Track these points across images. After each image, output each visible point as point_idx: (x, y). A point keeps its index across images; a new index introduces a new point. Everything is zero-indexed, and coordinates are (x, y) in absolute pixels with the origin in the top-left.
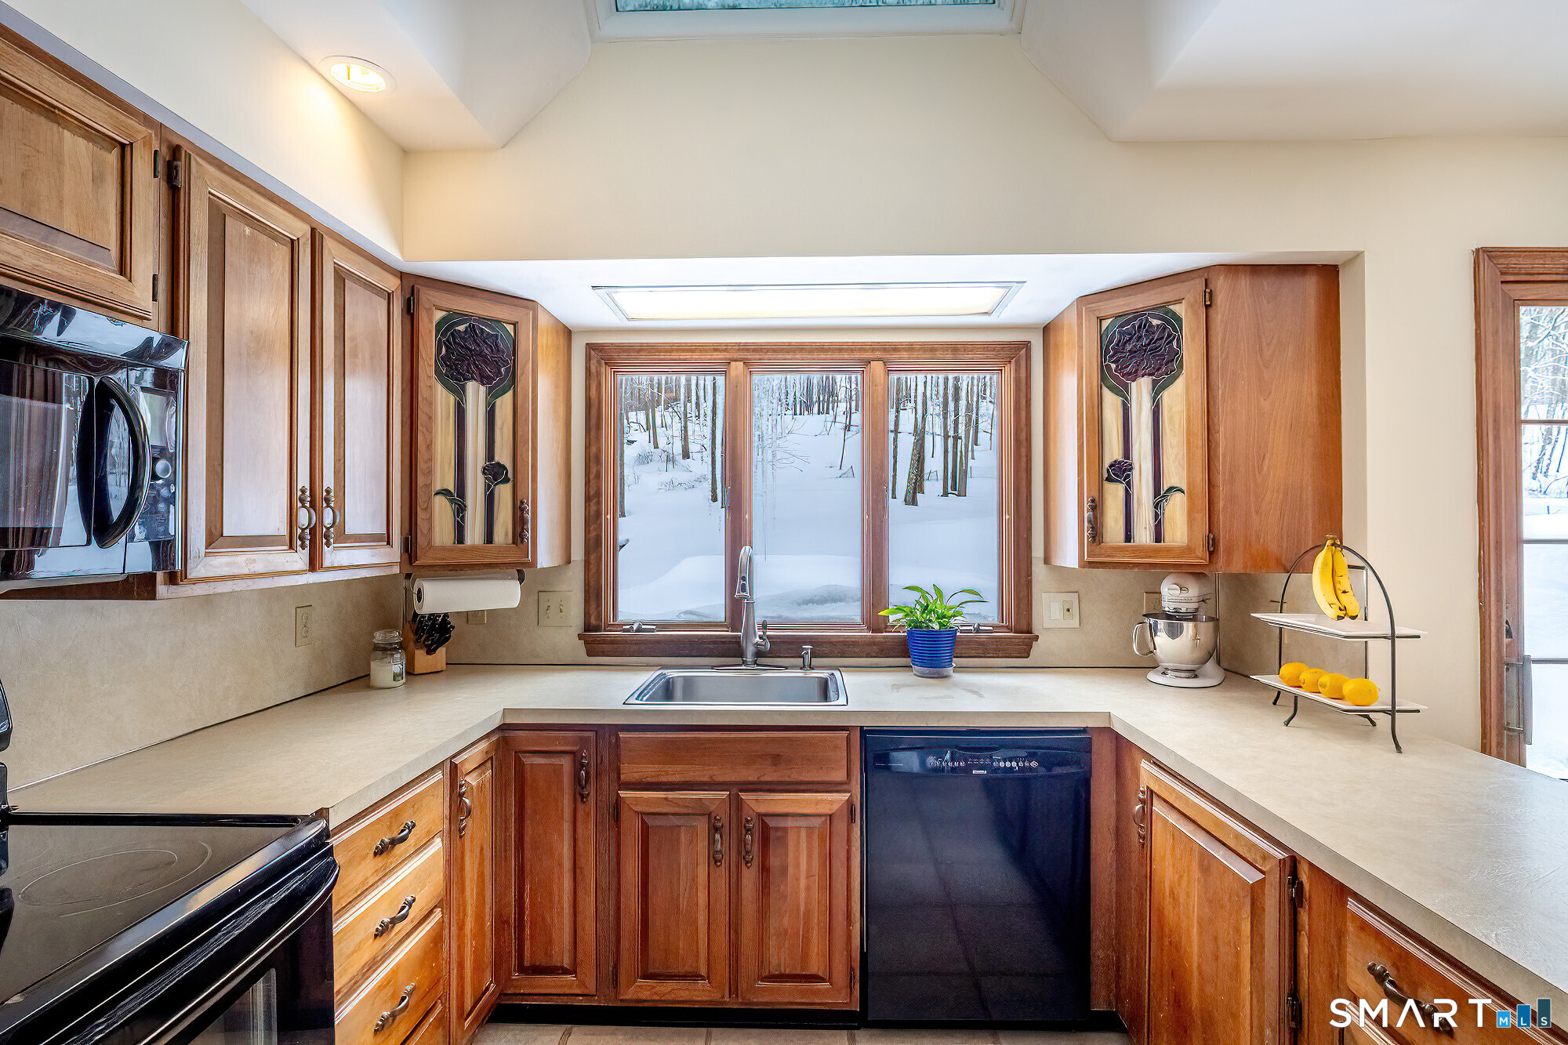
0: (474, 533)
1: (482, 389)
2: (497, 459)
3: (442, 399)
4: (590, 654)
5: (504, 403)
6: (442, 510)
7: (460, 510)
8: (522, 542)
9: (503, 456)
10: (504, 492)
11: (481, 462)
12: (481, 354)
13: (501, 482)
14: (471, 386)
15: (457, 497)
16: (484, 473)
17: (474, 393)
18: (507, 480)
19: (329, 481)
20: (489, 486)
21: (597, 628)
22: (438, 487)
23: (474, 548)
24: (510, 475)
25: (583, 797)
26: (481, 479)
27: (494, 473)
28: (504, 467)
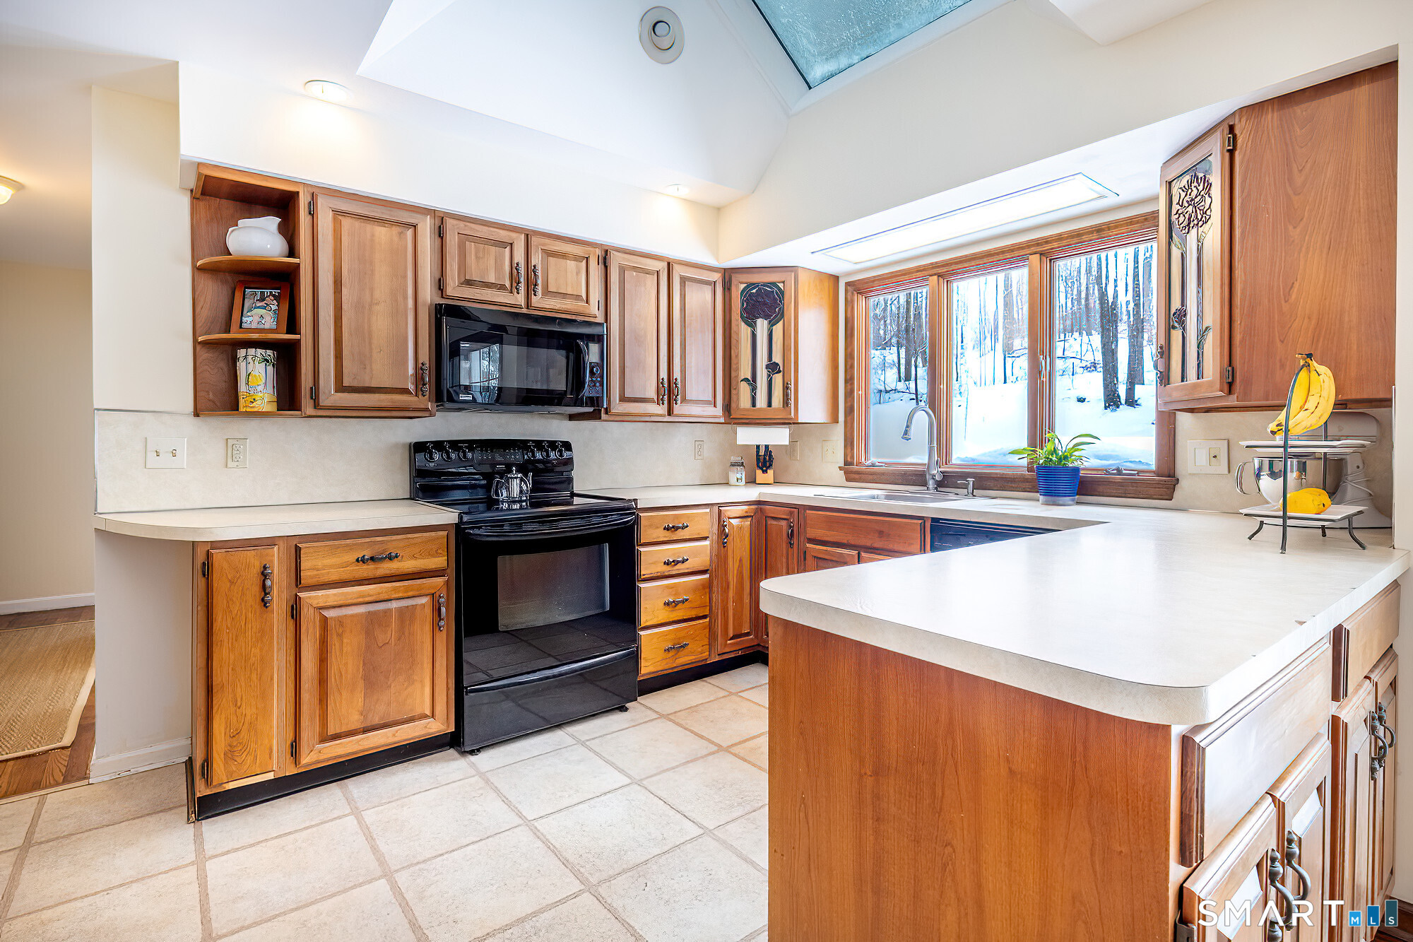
0: (761, 401)
1: (766, 322)
2: (774, 360)
3: (744, 331)
4: (848, 480)
5: (778, 329)
6: (744, 389)
7: (754, 389)
8: (787, 406)
9: (777, 358)
10: (778, 379)
11: (765, 362)
12: (765, 304)
13: (777, 373)
14: (759, 321)
15: (752, 382)
16: (766, 368)
17: (762, 325)
18: (779, 372)
19: (677, 374)
20: (770, 375)
21: (851, 464)
22: (743, 378)
23: (760, 409)
24: (781, 369)
25: (791, 544)
26: (765, 372)
27: (773, 368)
28: (777, 364)
